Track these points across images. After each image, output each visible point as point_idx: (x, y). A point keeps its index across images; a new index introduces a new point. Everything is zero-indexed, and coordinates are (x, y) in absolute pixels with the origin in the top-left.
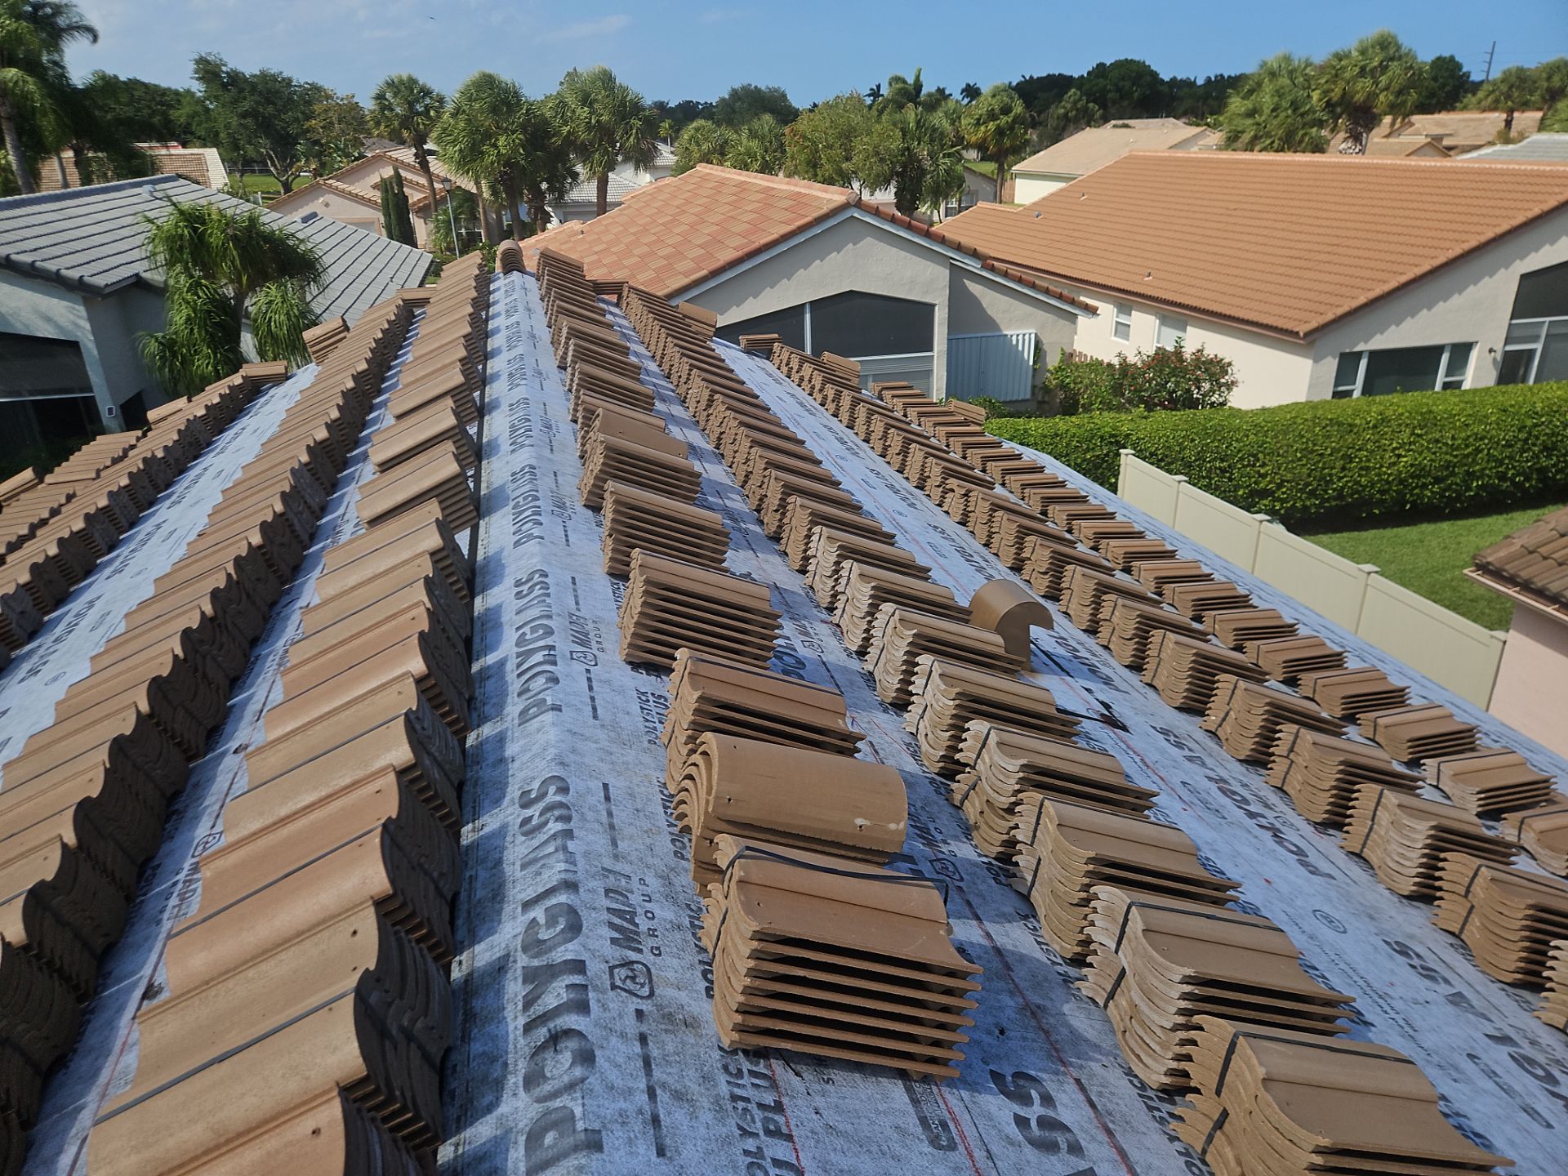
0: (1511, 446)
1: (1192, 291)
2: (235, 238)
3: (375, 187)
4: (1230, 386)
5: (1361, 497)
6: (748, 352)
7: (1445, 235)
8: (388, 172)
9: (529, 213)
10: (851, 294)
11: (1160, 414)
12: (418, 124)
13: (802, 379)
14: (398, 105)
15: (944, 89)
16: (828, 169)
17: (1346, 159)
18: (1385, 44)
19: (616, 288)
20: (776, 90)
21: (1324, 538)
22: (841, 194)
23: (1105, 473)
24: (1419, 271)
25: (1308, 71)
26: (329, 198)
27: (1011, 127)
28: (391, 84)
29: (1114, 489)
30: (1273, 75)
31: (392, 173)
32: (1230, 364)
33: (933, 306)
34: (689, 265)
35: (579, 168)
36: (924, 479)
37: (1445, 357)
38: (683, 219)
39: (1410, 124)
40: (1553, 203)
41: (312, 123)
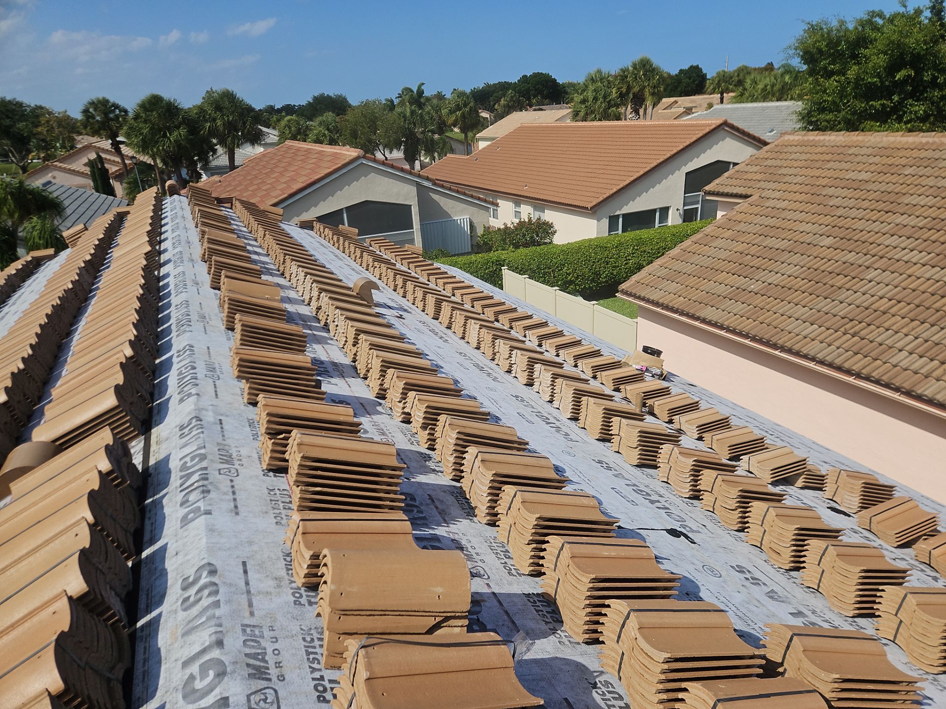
1: (545, 192)
2: (12, 194)
3: (85, 165)
4: (554, 234)
6: (303, 228)
8: (93, 156)
9: (187, 174)
10: (367, 202)
11: (522, 251)
12: (112, 126)
14: (98, 115)
15: (441, 92)
17: (632, 123)
18: (645, 63)
19: (229, 200)
23: (495, 279)
24: (638, 175)
25: (610, 78)
26: (56, 173)
27: (470, 113)
28: (92, 103)
29: (501, 287)
30: (593, 80)
31: (95, 156)
32: (552, 223)
33: (411, 206)
34: (278, 192)
35: (217, 147)
36: (368, 265)
37: (658, 214)
38: (277, 170)
39: (676, 102)
40: (694, 139)
41: (39, 129)
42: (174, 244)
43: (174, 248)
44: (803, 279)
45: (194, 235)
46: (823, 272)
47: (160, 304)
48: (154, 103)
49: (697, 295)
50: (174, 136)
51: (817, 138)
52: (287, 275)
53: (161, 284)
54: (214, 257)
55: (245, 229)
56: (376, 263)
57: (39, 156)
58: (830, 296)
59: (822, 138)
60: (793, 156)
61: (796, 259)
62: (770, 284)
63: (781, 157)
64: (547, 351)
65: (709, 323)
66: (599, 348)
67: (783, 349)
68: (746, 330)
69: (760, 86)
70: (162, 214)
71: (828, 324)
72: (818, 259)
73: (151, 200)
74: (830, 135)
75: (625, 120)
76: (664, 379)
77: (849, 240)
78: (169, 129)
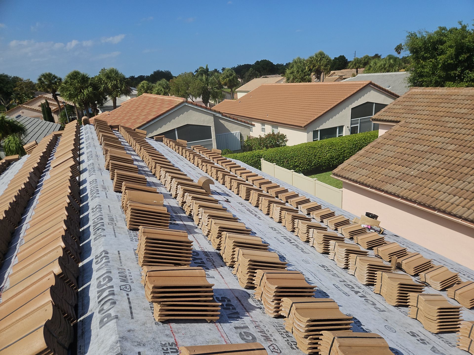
0: (352, 149)
1: (278, 118)
3: (39, 106)
4: (286, 141)
5: (320, 165)
6: (156, 140)
7: (333, 100)
8: (43, 101)
9: (92, 110)
10: (187, 125)
11: (270, 149)
12: (53, 87)
13: (170, 146)
14: (46, 81)
15: (217, 69)
16: (183, 92)
18: (321, 54)
19: (117, 127)
20: (168, 71)
21: (313, 176)
22: (182, 99)
23: (257, 165)
24: (328, 109)
25: (304, 61)
26: (24, 111)
27: (233, 79)
28: (43, 76)
29: (260, 169)
30: (296, 63)
31: (45, 101)
32: (286, 135)
33: (210, 127)
34: (141, 120)
35: (107, 96)
36: (198, 164)
37: (338, 130)
38: (139, 108)
39: (334, 73)
40: (355, 91)
41: (16, 88)
42: (88, 157)
43: (89, 160)
44: (442, 169)
45: (100, 150)
46: (454, 164)
47: (81, 205)
48: (75, 75)
49: (380, 177)
50: (86, 92)
51: (431, 91)
52: (157, 175)
53: (81, 188)
54: (116, 171)
55: (127, 144)
56: (203, 163)
57: (15, 102)
58: (462, 179)
59: (434, 90)
60: (419, 100)
61: (435, 157)
62: (422, 171)
63: (412, 101)
64: (313, 218)
65: (390, 194)
66: (334, 211)
67: (439, 210)
68: (414, 198)
69: (378, 65)
70: (80, 136)
71: (465, 196)
72: (448, 157)
73: (74, 129)
74: (438, 89)
75: (323, 81)
76: (382, 234)
77: (464, 147)
78: (82, 88)
